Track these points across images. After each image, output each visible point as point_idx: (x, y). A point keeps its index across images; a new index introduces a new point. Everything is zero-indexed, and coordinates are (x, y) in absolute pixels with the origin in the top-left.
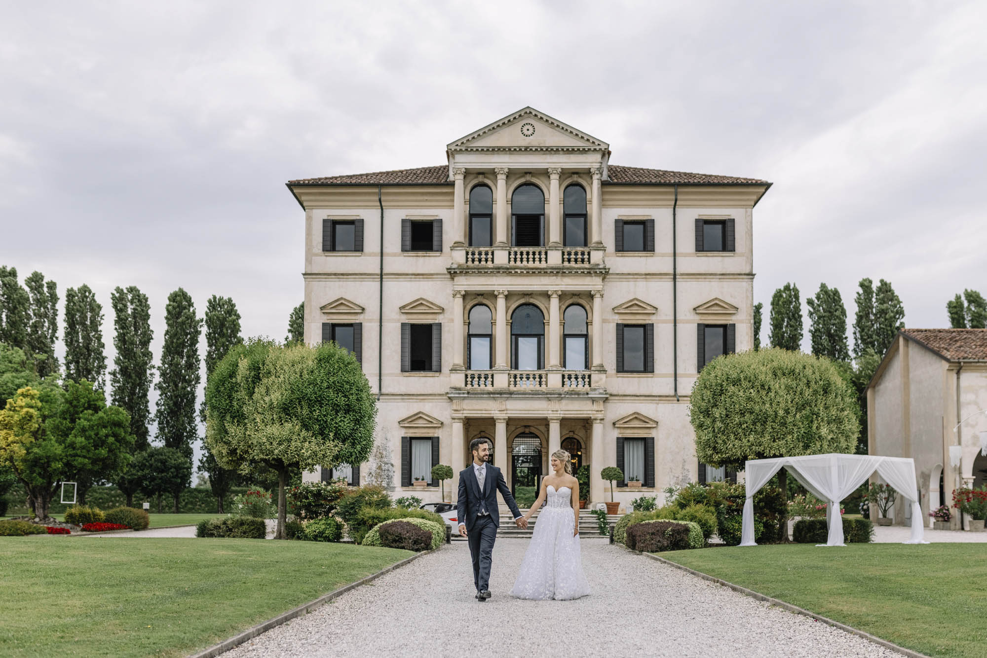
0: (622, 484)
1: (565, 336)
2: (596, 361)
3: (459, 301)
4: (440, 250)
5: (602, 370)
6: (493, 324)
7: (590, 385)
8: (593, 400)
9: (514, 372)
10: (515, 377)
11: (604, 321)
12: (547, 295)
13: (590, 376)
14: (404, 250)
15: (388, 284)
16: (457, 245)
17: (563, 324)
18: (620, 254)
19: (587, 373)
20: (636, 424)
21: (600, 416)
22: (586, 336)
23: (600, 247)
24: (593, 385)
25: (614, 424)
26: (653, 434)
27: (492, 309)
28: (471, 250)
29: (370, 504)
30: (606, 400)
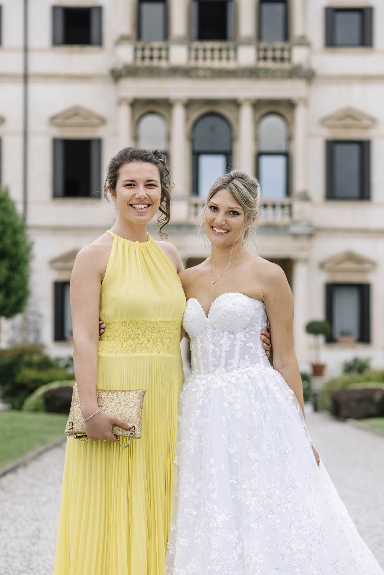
0: (330, 340)
1: (259, 155)
2: (299, 186)
3: (125, 112)
4: (100, 43)
5: (305, 197)
6: (169, 138)
7: (291, 214)
8: (296, 236)
9: (194, 200)
10: (196, 206)
11: (309, 136)
12: (236, 104)
13: (290, 206)
14: (55, 43)
15: (35, 88)
16: (122, 39)
17: (257, 138)
18: (330, 50)
19: (286, 201)
20: (349, 265)
21: (302, 255)
22: (287, 155)
23: (304, 42)
24: (296, 216)
25: (322, 266)
26: (370, 278)
27: (168, 119)
28: (140, 45)
29: (30, 365)
30: (310, 236)
